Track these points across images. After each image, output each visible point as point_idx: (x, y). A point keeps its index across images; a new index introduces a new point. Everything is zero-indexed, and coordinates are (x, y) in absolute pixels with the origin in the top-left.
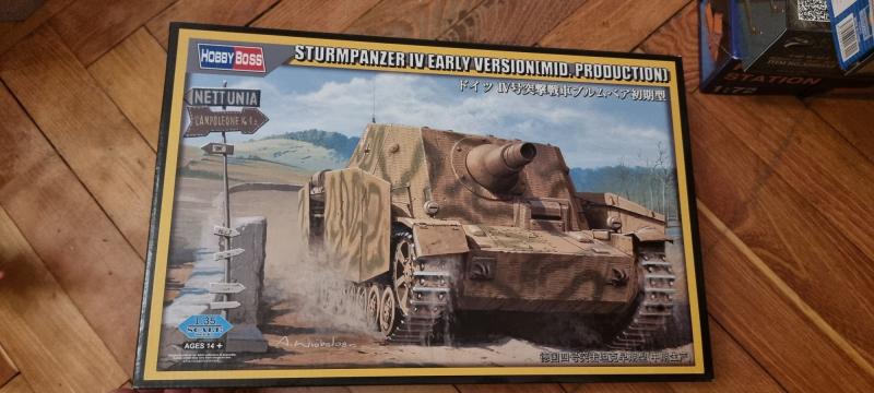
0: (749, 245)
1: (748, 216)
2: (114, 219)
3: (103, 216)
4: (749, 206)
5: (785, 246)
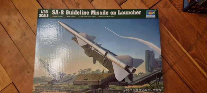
0: (193, 57)
1: (193, 49)
2: (11, 36)
3: (8, 35)
4: (194, 46)
5: (203, 58)
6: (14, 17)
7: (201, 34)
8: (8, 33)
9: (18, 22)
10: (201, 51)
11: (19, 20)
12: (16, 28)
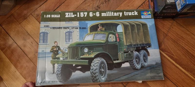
1: (162, 45)
4: (162, 43)
6: (28, 41)
7: (166, 33)
8: (25, 53)
9: (31, 44)
10: (168, 46)
11: (31, 42)
12: (30, 48)
